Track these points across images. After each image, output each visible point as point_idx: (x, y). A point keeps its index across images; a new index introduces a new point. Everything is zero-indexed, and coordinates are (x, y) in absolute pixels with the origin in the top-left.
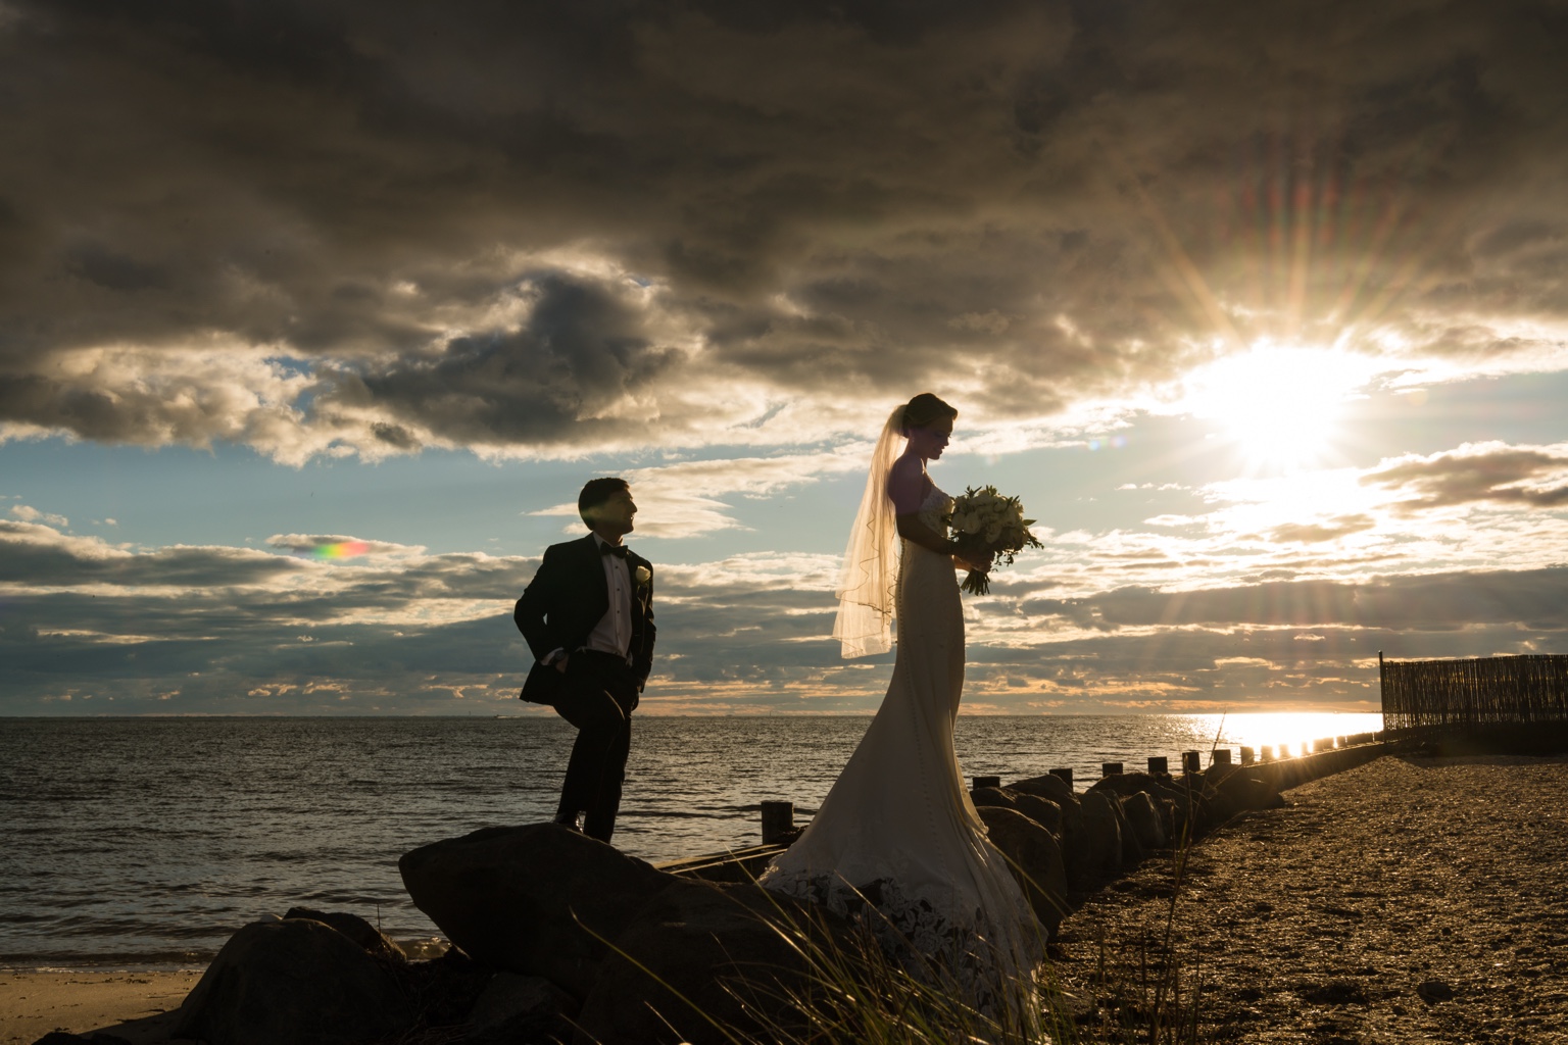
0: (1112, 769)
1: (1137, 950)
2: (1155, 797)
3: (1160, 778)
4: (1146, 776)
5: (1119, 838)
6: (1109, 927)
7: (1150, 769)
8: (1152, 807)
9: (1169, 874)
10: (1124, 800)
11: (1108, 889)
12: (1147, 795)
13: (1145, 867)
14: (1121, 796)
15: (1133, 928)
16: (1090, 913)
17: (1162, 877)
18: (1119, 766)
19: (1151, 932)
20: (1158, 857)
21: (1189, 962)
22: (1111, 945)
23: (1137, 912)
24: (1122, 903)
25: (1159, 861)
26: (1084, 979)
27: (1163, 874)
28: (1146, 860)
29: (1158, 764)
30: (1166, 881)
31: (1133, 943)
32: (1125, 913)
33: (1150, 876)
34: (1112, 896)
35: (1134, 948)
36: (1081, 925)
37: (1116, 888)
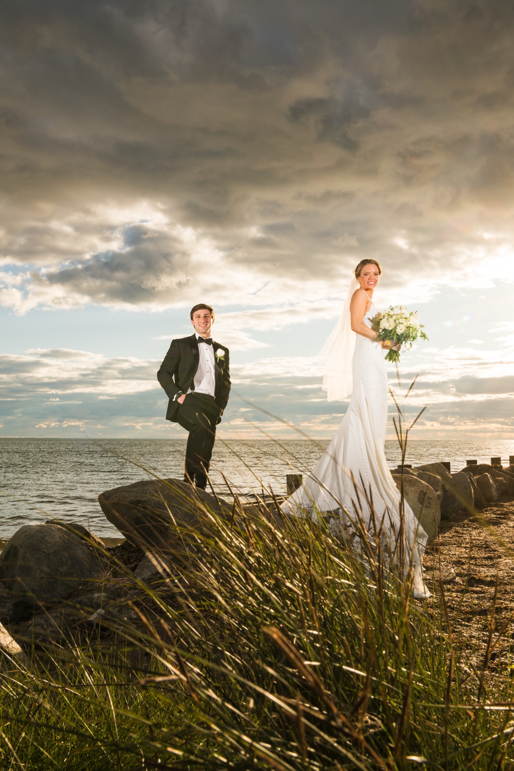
0: (472, 463)
1: (479, 550)
2: (493, 476)
3: (496, 467)
4: (489, 466)
5: (473, 496)
6: (465, 539)
7: (492, 463)
8: (491, 481)
9: (498, 514)
10: (477, 477)
11: (466, 521)
12: (489, 475)
13: (486, 511)
14: (475, 476)
15: (478, 539)
16: (456, 532)
17: (495, 516)
18: (475, 462)
19: (487, 541)
20: (493, 506)
21: (506, 556)
22: (465, 548)
23: (480, 532)
24: (473, 528)
25: (493, 508)
26: (450, 563)
27: (495, 514)
28: (487, 508)
29: (496, 461)
30: (496, 517)
31: (477, 547)
32: (474, 533)
33: (489, 515)
34: (468, 524)
35: (477, 549)
36: (450, 538)
37: (470, 521)
